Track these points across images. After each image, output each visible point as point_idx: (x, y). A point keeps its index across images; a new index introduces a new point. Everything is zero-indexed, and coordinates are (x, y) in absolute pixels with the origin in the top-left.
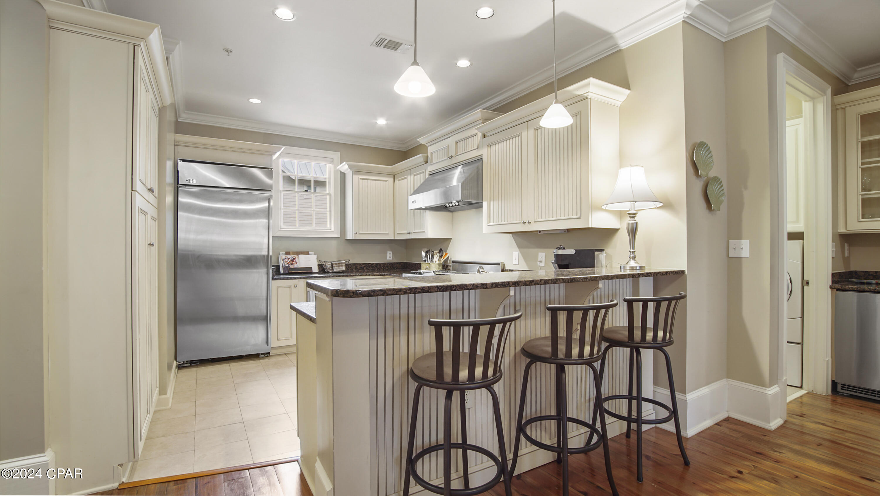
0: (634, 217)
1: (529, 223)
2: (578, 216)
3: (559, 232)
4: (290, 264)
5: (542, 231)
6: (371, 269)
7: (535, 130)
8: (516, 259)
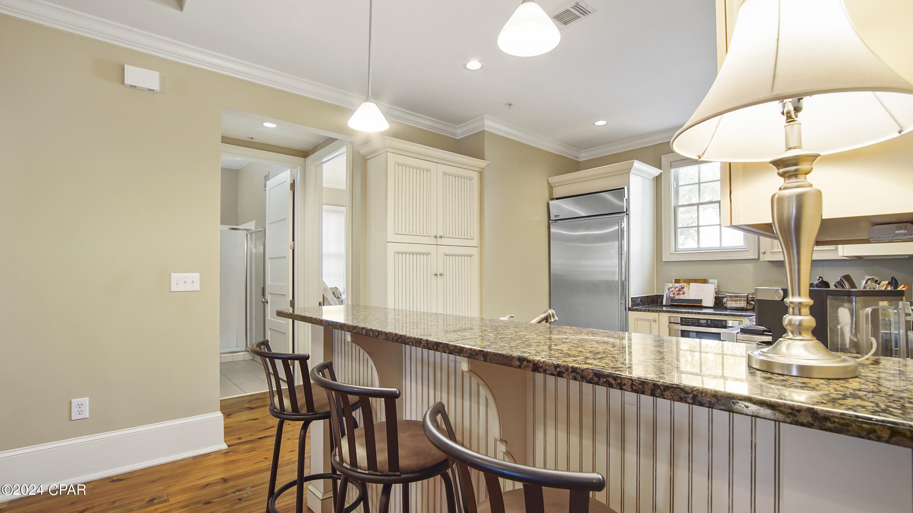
4: (676, 294)
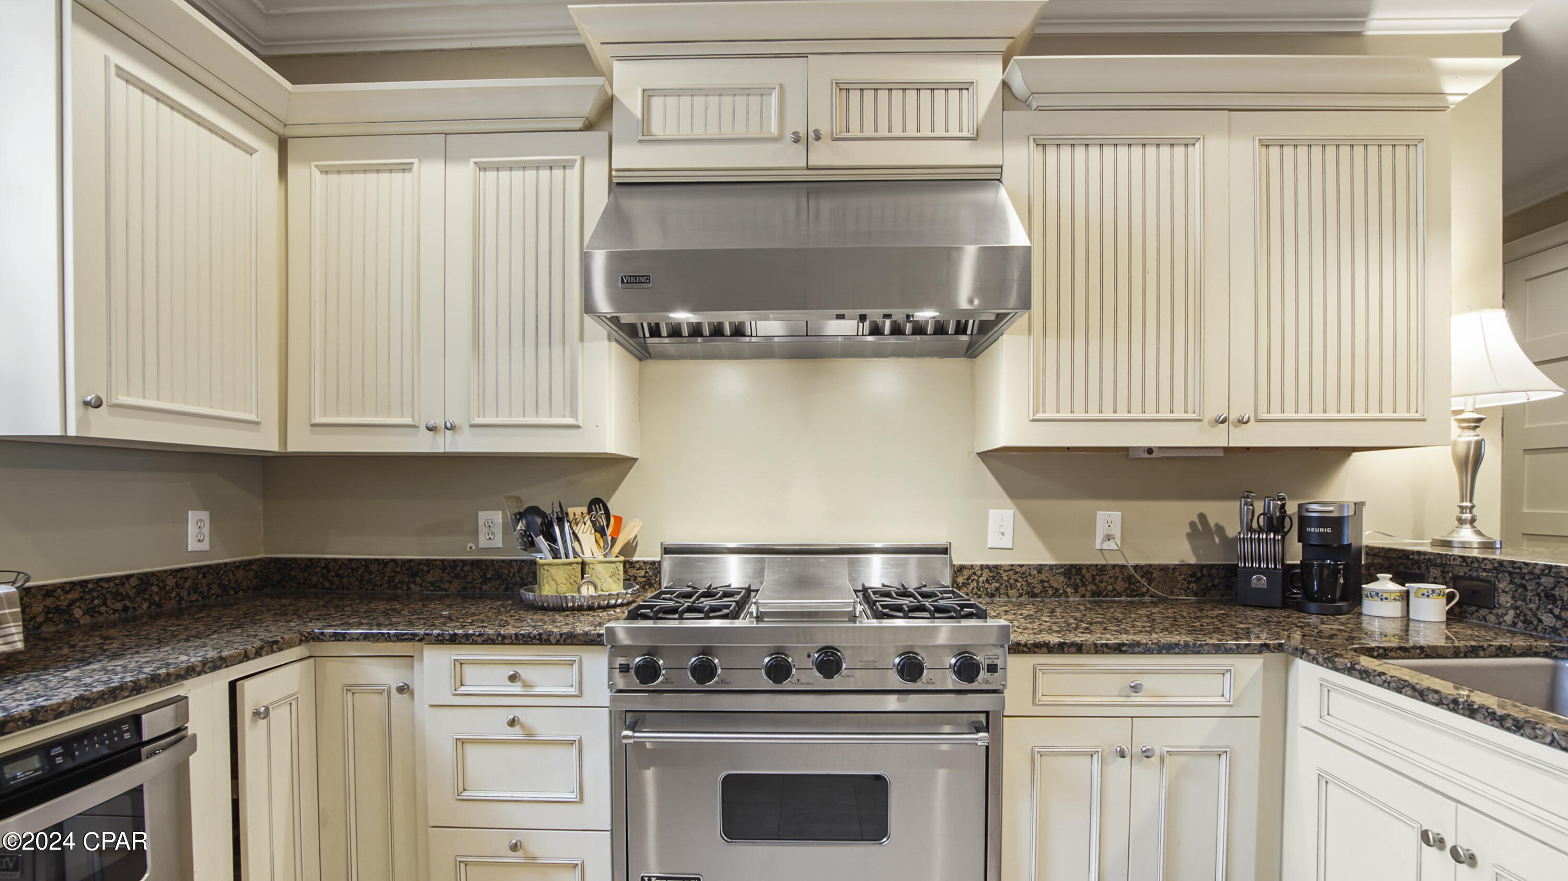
0: (1474, 429)
2: (1415, 415)
6: (115, 611)
7: (1260, 145)
8: (1003, 534)
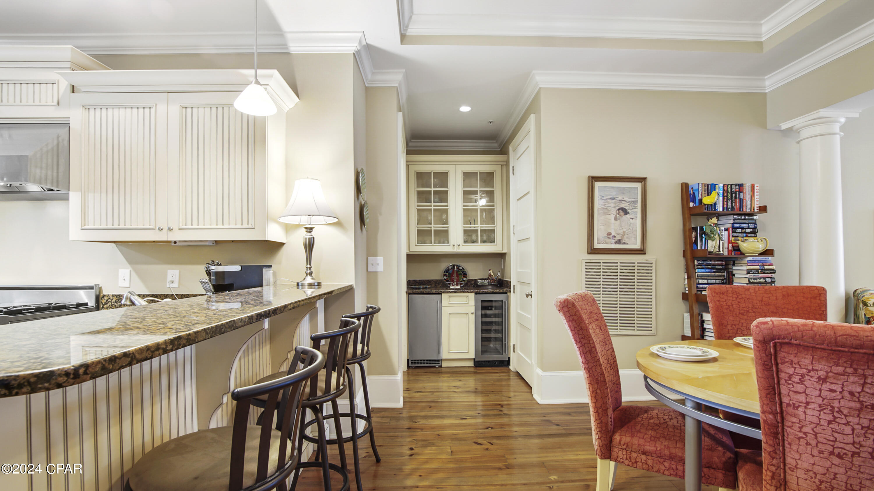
0: (310, 232)
1: (170, 229)
2: (250, 226)
3: (207, 244)
5: (179, 241)
7: (181, 107)
8: (124, 280)
